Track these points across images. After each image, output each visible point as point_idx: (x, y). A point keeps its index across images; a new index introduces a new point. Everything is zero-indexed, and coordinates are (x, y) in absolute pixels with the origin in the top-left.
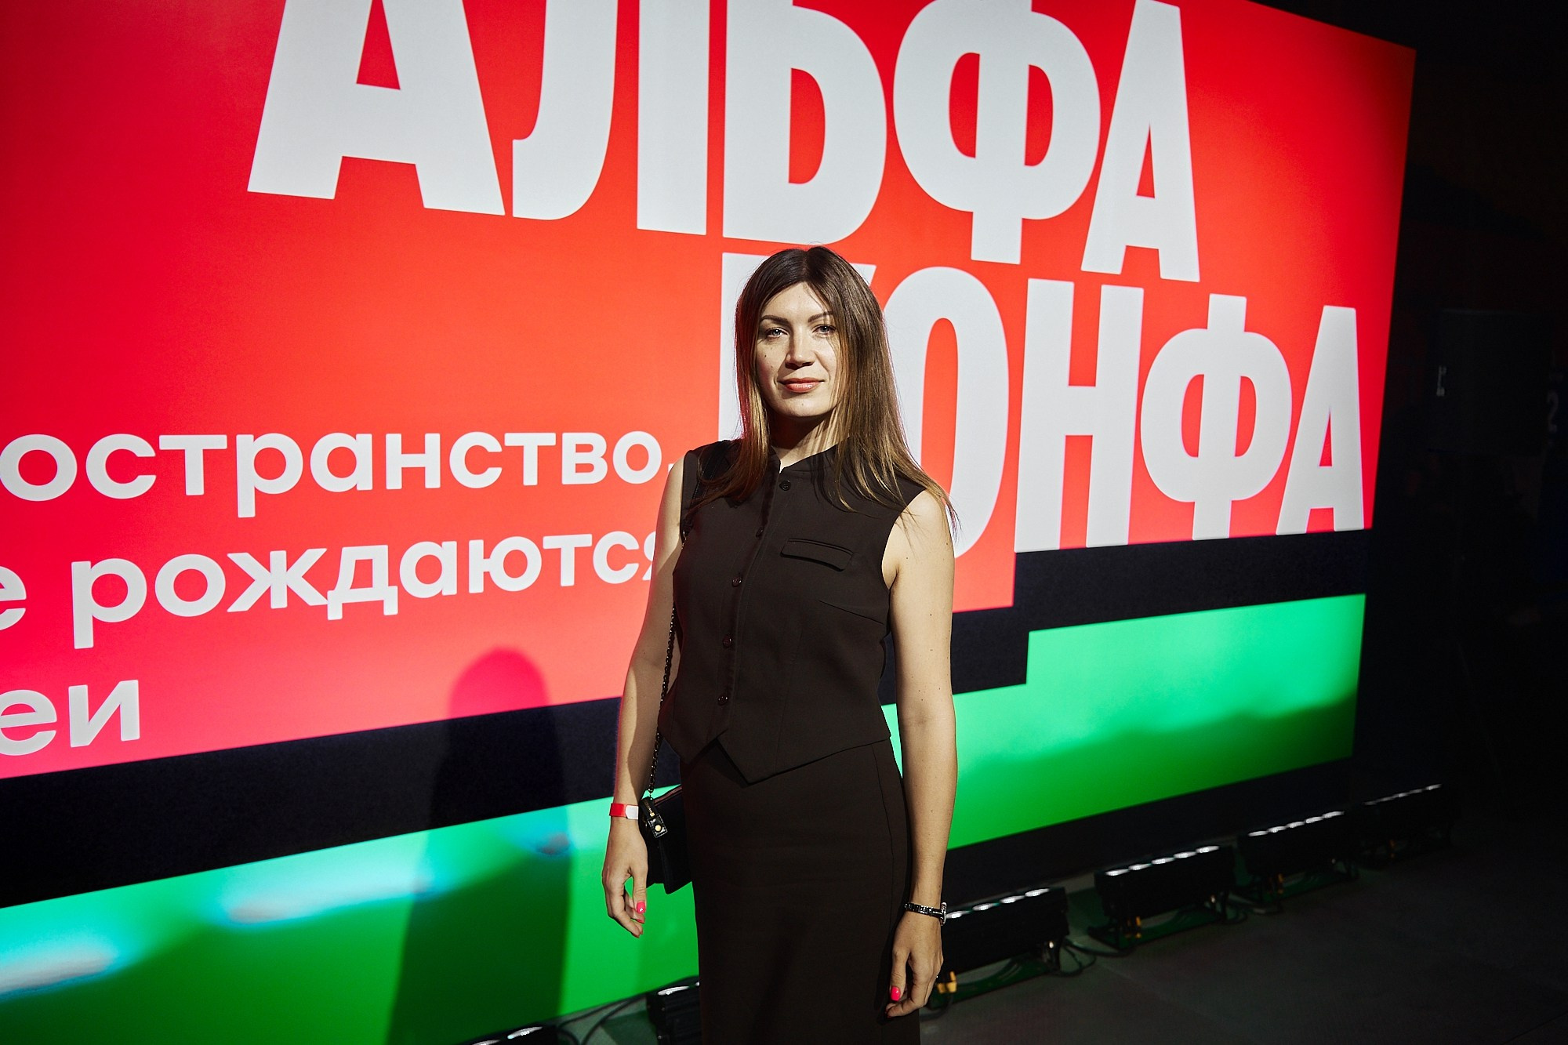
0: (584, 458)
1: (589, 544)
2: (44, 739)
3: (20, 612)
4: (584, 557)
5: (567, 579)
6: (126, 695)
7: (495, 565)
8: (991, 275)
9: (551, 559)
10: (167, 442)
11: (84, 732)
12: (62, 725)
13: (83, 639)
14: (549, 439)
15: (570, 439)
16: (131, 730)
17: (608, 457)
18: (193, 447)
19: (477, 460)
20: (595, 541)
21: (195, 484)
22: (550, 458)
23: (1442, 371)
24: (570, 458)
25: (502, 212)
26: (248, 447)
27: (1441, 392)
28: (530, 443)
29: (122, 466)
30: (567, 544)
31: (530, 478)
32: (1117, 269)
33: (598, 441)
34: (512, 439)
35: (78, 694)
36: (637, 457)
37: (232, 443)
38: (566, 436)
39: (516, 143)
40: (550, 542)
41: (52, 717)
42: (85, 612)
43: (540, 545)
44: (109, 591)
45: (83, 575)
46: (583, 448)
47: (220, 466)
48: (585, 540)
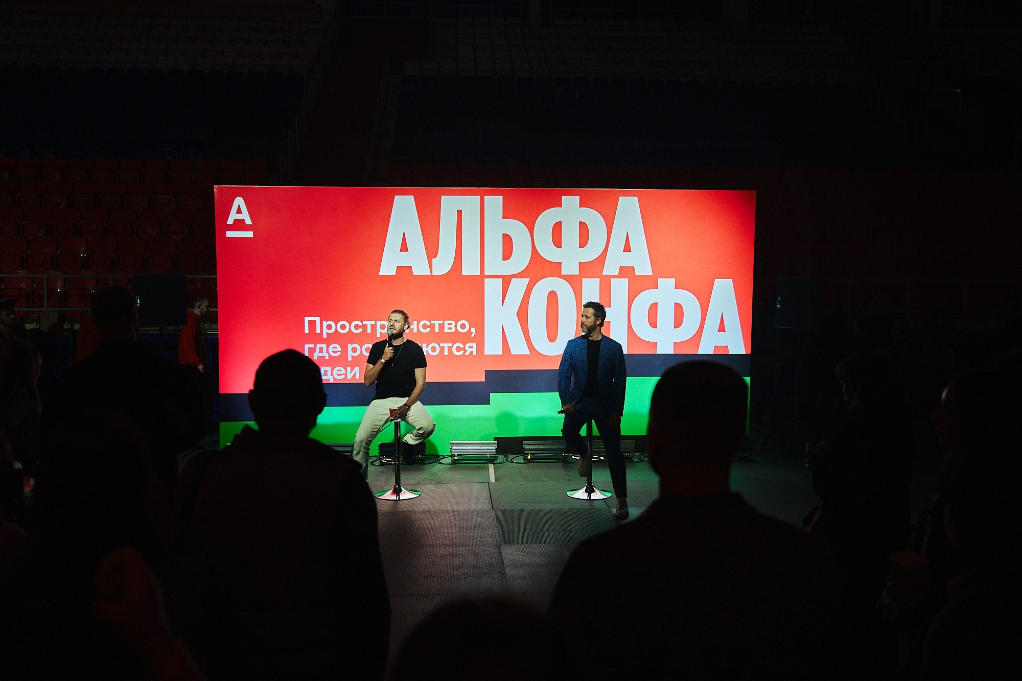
0: (450, 326)
1: (451, 346)
2: (343, 376)
3: (340, 353)
4: (450, 349)
5: (446, 353)
6: (357, 369)
7: (429, 349)
8: (568, 278)
9: (442, 349)
10: (365, 323)
11: (350, 376)
12: (346, 374)
13: (350, 359)
14: (441, 322)
15: (446, 322)
16: (357, 377)
17: (456, 326)
18: (369, 323)
19: (425, 326)
20: (453, 345)
21: (369, 331)
22: (442, 326)
23: (779, 299)
24: (446, 326)
25: (430, 274)
26: (379, 324)
27: (779, 306)
28: (437, 323)
29: (357, 327)
30: (446, 345)
31: (437, 330)
32: (617, 274)
33: (453, 323)
34: (433, 322)
35: (349, 369)
36: (463, 326)
37: (376, 323)
38: (445, 321)
39: (433, 259)
40: (442, 345)
41: (345, 373)
42: (350, 353)
43: (439, 346)
44: (354, 350)
45: (350, 347)
46: (448, 324)
47: (374, 327)
48: (450, 345)
